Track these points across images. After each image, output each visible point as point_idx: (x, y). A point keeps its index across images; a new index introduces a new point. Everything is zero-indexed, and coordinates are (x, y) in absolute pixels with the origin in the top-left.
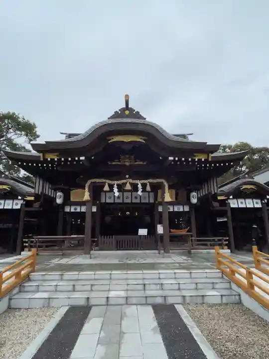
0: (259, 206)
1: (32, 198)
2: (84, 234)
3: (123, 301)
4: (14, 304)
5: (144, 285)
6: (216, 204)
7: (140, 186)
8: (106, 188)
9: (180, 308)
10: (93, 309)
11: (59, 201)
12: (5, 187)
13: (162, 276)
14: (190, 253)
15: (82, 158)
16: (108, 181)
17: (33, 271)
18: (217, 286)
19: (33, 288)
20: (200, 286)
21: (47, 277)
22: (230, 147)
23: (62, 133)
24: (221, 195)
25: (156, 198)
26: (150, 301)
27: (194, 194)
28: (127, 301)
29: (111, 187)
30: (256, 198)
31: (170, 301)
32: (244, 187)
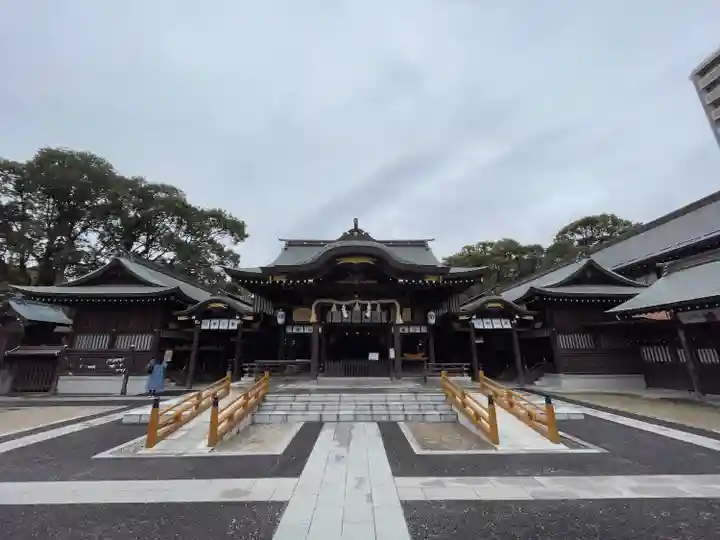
0: (508, 326)
1: (250, 318)
2: (309, 358)
3: (352, 418)
4: (257, 419)
5: (372, 405)
6: (456, 326)
7: (369, 307)
8: (334, 309)
9: (402, 425)
10: (326, 424)
11: (280, 321)
12: (221, 305)
13: (388, 398)
14: (425, 379)
15: (311, 281)
16: (335, 302)
17: (268, 393)
18: (439, 407)
19: (271, 408)
20: (422, 407)
21: (280, 399)
22: (491, 244)
23: (280, 240)
24: (463, 315)
25: (389, 318)
26: (376, 418)
27: (432, 313)
28: (356, 419)
29: (339, 307)
30: (504, 317)
31: (394, 419)
32: (490, 305)
